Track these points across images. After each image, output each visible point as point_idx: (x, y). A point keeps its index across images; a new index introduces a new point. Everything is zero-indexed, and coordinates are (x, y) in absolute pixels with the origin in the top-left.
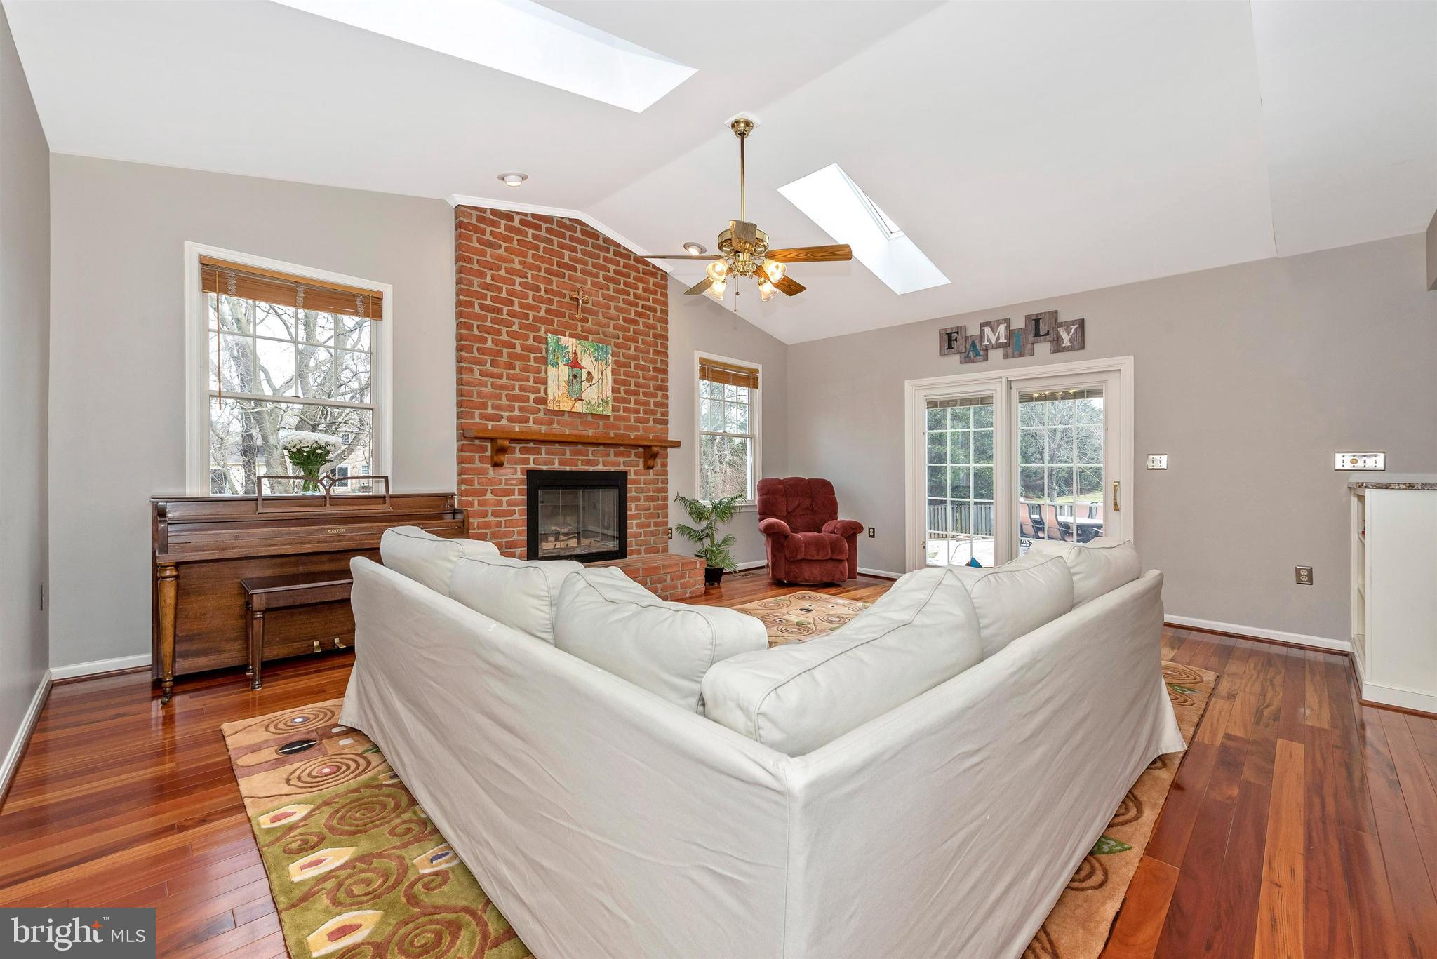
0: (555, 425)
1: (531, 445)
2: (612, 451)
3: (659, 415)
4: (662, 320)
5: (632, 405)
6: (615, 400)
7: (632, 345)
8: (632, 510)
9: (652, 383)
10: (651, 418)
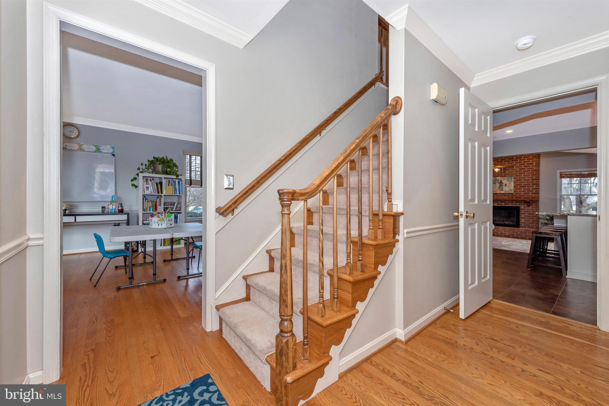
0: (496, 196)
2: (514, 202)
3: (534, 192)
4: (536, 166)
5: (522, 190)
6: (516, 189)
7: (523, 175)
8: (522, 216)
9: (531, 183)
10: (531, 192)
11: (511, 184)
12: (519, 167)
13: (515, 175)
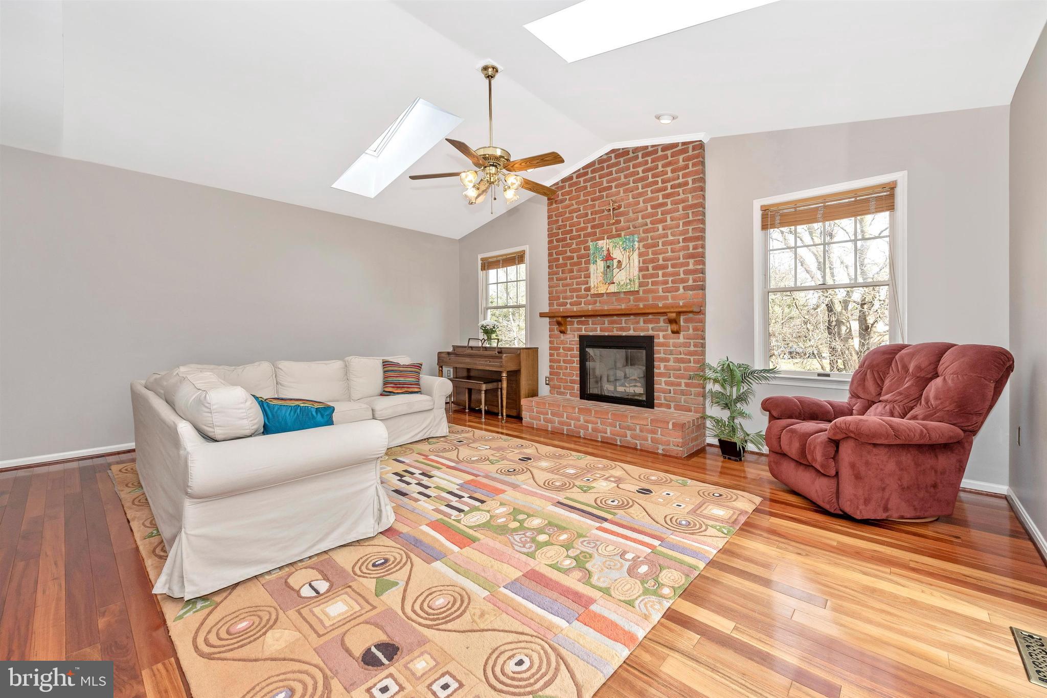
0: (598, 304)
1: (583, 319)
2: (642, 319)
3: (690, 283)
4: (694, 190)
5: (661, 278)
6: (644, 277)
7: (660, 226)
8: (660, 369)
9: (681, 254)
10: (681, 286)
11: (631, 261)
12: (651, 200)
13: (641, 229)
